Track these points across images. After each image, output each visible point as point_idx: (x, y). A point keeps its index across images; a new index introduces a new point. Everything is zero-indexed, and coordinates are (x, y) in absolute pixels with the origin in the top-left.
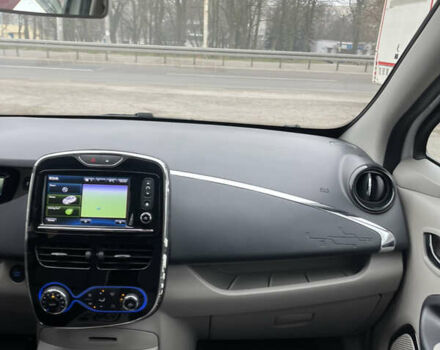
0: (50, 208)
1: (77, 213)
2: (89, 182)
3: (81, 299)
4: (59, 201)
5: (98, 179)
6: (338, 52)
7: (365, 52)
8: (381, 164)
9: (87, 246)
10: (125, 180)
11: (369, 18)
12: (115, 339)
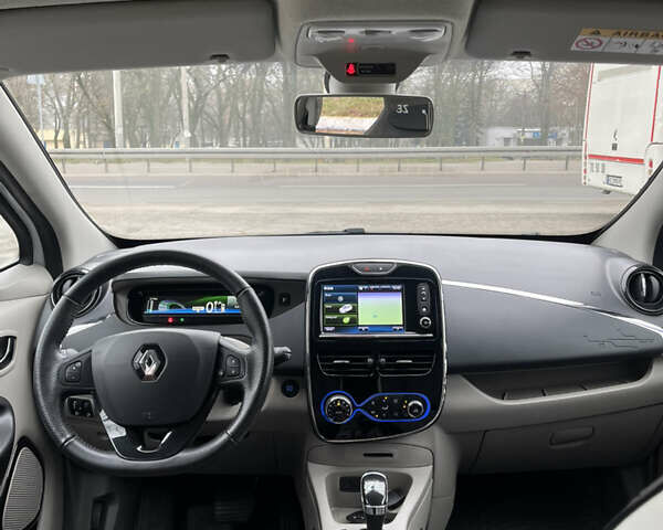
0: (327, 317)
1: (354, 322)
2: (364, 291)
3: (364, 408)
4: (336, 311)
5: (372, 287)
6: (519, 144)
7: (559, 141)
8: (651, 264)
9: (369, 353)
10: (399, 287)
11: (561, 93)
12: (391, 455)
